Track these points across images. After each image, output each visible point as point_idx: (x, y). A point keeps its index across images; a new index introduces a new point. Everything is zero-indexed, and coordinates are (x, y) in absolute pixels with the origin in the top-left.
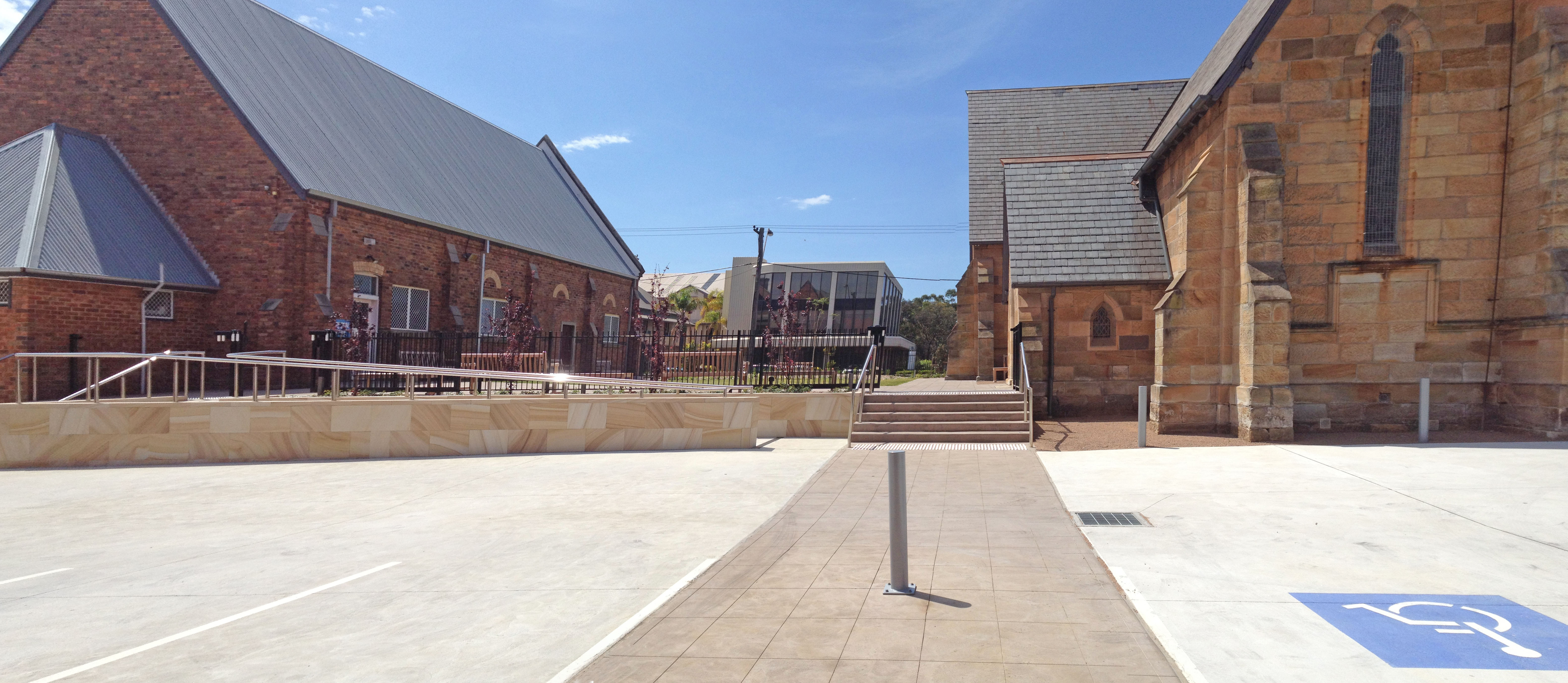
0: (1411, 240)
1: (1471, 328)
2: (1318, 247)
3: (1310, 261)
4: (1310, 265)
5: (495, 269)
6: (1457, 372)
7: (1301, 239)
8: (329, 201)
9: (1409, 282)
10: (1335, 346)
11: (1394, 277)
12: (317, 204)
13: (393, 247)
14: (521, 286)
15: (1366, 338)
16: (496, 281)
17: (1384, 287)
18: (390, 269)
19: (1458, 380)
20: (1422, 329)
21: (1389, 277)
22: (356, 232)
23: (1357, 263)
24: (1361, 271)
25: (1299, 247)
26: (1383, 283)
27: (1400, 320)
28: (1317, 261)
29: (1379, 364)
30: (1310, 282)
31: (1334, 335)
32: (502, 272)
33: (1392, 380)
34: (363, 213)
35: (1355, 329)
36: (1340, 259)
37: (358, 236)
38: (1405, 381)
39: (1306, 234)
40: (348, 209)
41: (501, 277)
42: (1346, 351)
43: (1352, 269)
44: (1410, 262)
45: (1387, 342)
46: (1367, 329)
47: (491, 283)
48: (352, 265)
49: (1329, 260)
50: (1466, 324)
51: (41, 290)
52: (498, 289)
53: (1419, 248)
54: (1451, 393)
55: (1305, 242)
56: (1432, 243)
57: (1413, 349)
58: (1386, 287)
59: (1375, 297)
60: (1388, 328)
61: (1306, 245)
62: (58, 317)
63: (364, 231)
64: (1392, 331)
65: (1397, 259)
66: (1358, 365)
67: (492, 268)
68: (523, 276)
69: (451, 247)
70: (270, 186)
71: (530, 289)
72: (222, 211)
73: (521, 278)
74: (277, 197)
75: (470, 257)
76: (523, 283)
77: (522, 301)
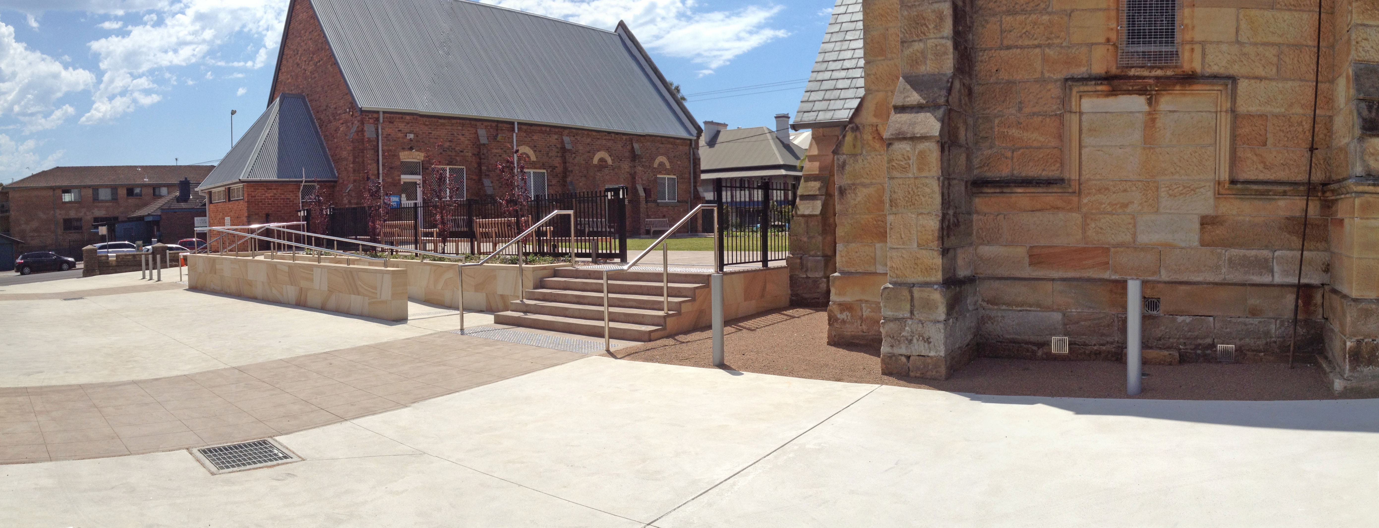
0: (1192, 42)
1: (1285, 193)
2: (1047, 50)
3: (1037, 75)
4: (1036, 81)
5: (528, 145)
6: (1265, 266)
7: (1021, 37)
8: (378, 112)
9: (1189, 112)
10: (1076, 217)
11: (1166, 103)
12: (370, 116)
13: (431, 138)
14: (557, 156)
15: (1125, 206)
16: (531, 154)
17: (1151, 118)
18: (430, 154)
19: (1266, 279)
20: (1210, 194)
21: (1157, 102)
22: (401, 130)
23: (1107, 78)
24: (1114, 92)
25: (1019, 51)
26: (1149, 113)
27: (1177, 177)
28: (1047, 75)
29: (1145, 248)
30: (1035, 110)
31: (1075, 199)
32: (535, 146)
33: (1165, 276)
34: (405, 117)
35: (1107, 189)
36: (1081, 71)
37: (402, 133)
38: (1185, 279)
39: (1029, 28)
40: (392, 115)
41: (535, 151)
42: (1093, 225)
43: (1099, 88)
44: (1189, 79)
45: (1157, 212)
46: (1125, 191)
47: (523, 157)
48: (399, 155)
49: (1065, 73)
50: (1274, 188)
51: (252, 190)
52: (533, 161)
53: (1204, 55)
54: (1253, 301)
55: (1027, 42)
56: (1224, 47)
57: (1197, 226)
58: (1153, 120)
59: (1137, 136)
60: (1157, 188)
61: (1028, 47)
63: (408, 129)
64: (1163, 194)
65: (1169, 73)
66: (1112, 250)
67: (524, 144)
68: (558, 148)
69: (482, 133)
70: (350, 109)
71: (565, 158)
72: (337, 130)
73: (557, 150)
74: (352, 115)
75: (499, 138)
76: (559, 155)
77: (560, 169)
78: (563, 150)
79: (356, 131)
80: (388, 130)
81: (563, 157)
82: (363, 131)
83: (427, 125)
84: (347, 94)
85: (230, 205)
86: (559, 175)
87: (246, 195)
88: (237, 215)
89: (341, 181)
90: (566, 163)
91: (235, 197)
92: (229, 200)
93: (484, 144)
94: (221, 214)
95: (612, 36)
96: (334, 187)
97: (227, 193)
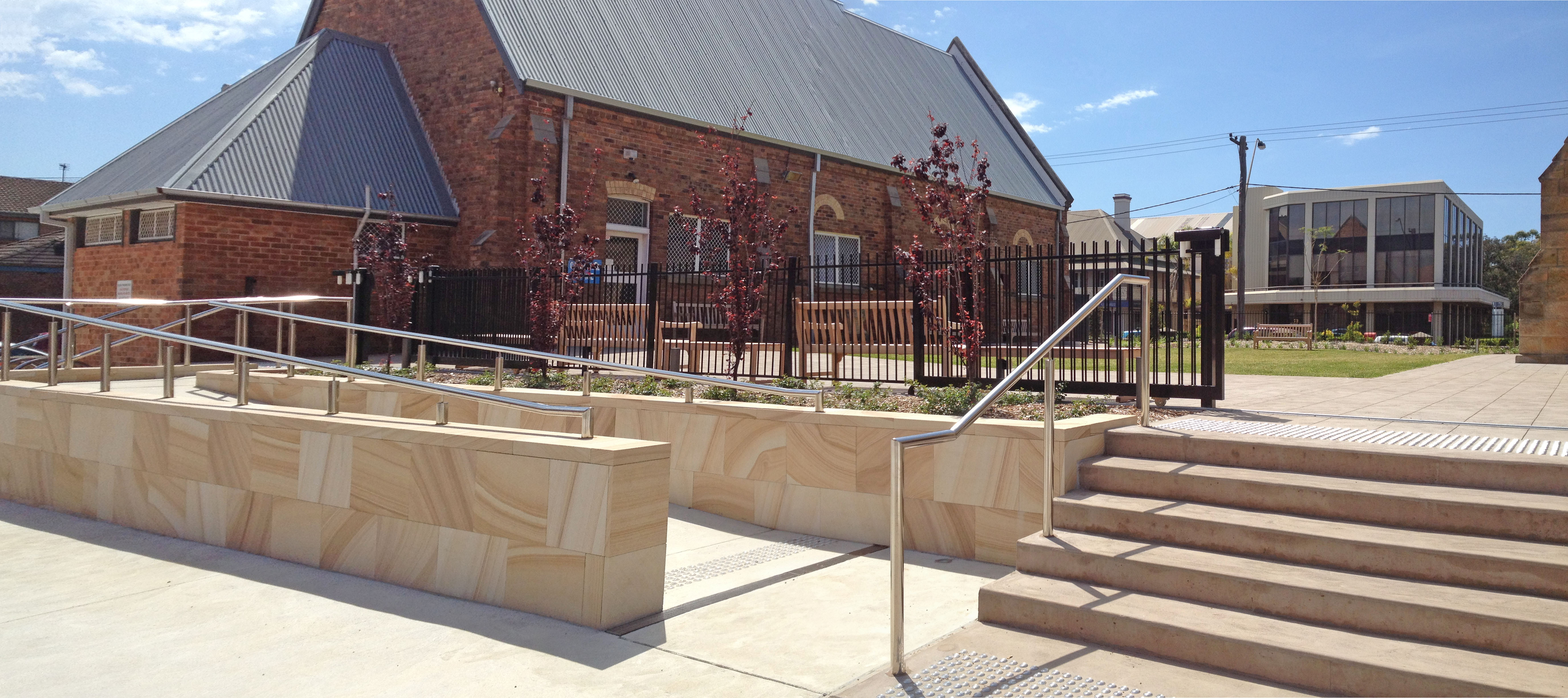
5: (833, 194)
8: (563, 97)
12: (545, 101)
13: (669, 162)
14: (877, 216)
16: (835, 209)
18: (665, 191)
22: (610, 141)
32: (843, 197)
34: (620, 116)
37: (612, 146)
40: (594, 109)
41: (843, 204)
47: (826, 213)
48: (604, 185)
51: (204, 219)
52: (840, 221)
62: (229, 254)
63: (624, 140)
67: (827, 192)
68: (879, 203)
69: (761, 163)
70: (497, 81)
71: (890, 220)
72: (463, 121)
73: (876, 206)
74: (502, 95)
75: (790, 176)
76: (880, 213)
77: (881, 237)
78: (887, 206)
79: (508, 127)
80: (583, 136)
81: (887, 218)
82: (526, 127)
83: (662, 137)
84: (492, 52)
85: (135, 252)
86: (880, 246)
87: (182, 230)
88: (152, 276)
89: (467, 223)
90: (891, 227)
91: (150, 232)
92: (134, 240)
93: (763, 185)
94: (108, 272)
95: (944, 56)
96: (448, 234)
97: (128, 224)
